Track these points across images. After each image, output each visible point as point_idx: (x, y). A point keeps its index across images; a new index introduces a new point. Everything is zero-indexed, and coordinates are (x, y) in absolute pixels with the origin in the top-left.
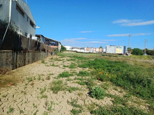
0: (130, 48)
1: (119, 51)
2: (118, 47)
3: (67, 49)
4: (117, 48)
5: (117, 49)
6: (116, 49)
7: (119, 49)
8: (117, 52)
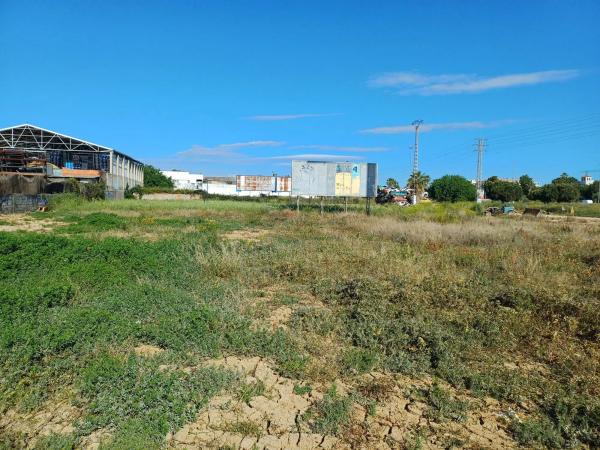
0: (419, 173)
1: (347, 183)
2: (344, 166)
3: (176, 184)
4: (339, 171)
5: (339, 177)
6: (333, 178)
7: (348, 176)
8: (338, 193)
